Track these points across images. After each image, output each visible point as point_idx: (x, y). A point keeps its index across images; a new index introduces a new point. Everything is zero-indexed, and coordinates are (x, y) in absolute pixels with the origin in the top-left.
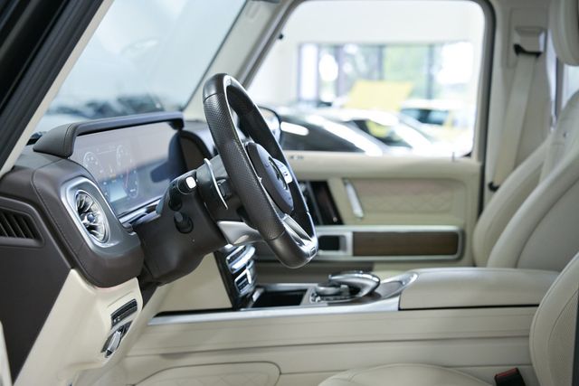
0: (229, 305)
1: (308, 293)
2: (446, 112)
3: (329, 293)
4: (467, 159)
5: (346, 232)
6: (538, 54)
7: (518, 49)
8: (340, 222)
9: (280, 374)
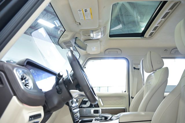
1: (93, 120)
3: (99, 119)
4: (125, 93)
5: (100, 109)
6: (139, 69)
7: (134, 68)
8: (98, 107)
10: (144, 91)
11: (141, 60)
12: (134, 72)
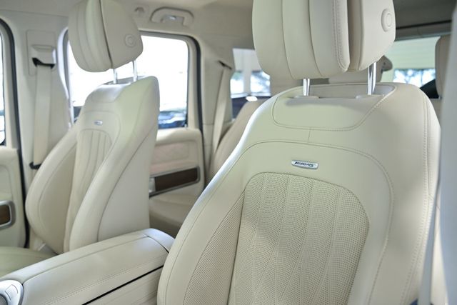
6: (52, 66)
7: (36, 62)
10: (76, 144)
11: (59, 35)
12: (36, 74)
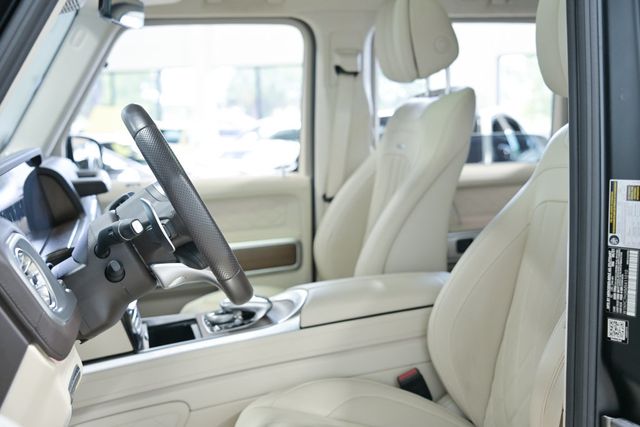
0: (131, 349)
1: (198, 324)
2: (180, 131)
3: (223, 321)
4: (295, 175)
6: (355, 74)
7: (339, 70)
9: (190, 411)
